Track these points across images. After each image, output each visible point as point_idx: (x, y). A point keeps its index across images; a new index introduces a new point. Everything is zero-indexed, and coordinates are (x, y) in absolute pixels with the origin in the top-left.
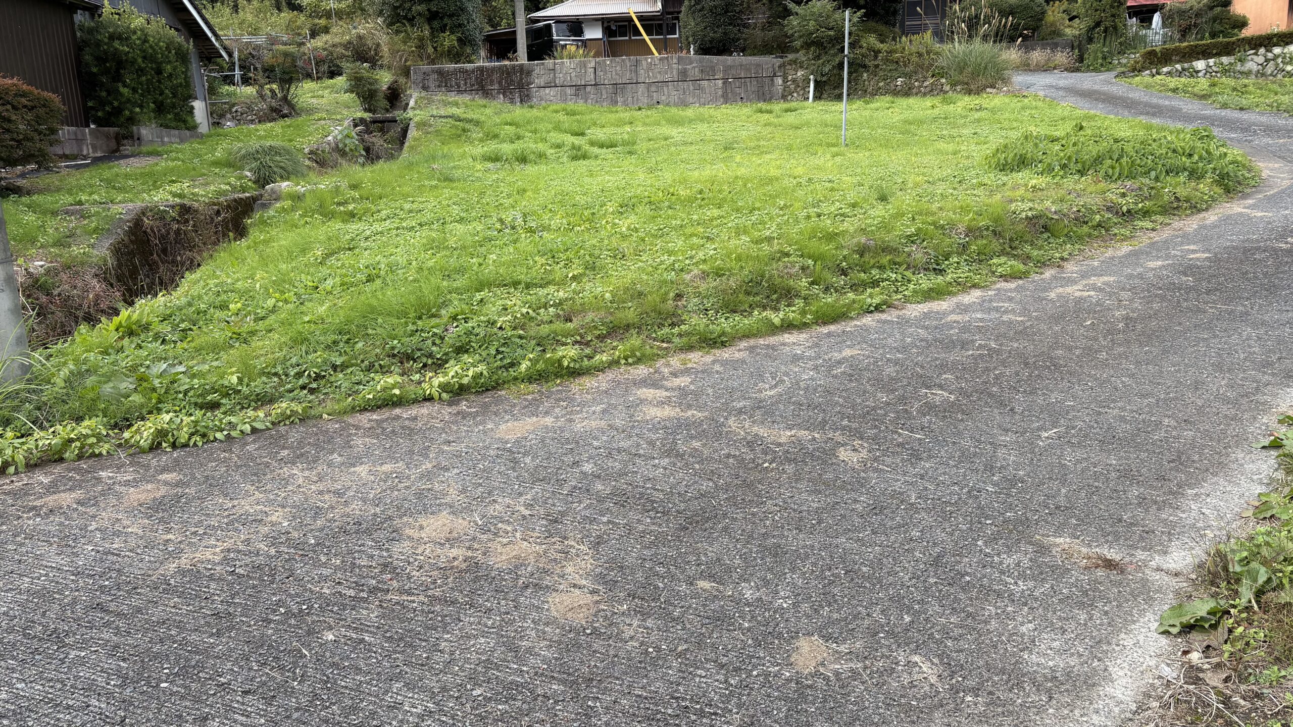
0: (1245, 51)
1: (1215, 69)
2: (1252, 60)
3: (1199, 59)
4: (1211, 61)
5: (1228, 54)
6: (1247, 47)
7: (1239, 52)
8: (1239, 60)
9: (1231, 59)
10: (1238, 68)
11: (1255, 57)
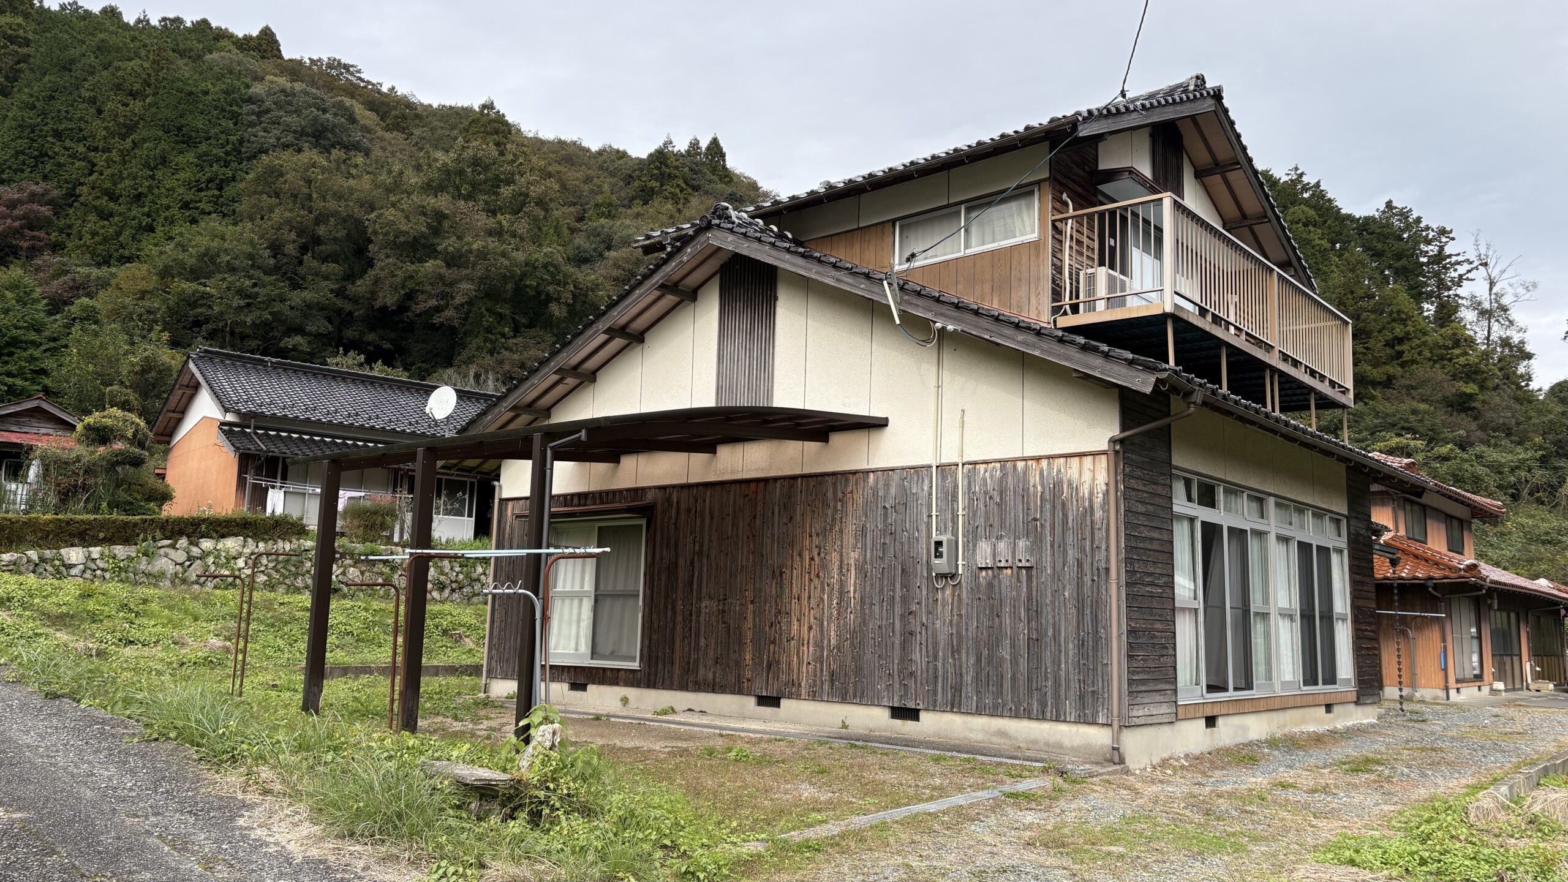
0: (154, 539)
1: (101, 564)
2: (166, 556)
3: (72, 545)
4: (96, 551)
5: (126, 541)
6: (158, 534)
7: (144, 540)
8: (145, 554)
9: (130, 551)
10: (143, 567)
11: (171, 552)
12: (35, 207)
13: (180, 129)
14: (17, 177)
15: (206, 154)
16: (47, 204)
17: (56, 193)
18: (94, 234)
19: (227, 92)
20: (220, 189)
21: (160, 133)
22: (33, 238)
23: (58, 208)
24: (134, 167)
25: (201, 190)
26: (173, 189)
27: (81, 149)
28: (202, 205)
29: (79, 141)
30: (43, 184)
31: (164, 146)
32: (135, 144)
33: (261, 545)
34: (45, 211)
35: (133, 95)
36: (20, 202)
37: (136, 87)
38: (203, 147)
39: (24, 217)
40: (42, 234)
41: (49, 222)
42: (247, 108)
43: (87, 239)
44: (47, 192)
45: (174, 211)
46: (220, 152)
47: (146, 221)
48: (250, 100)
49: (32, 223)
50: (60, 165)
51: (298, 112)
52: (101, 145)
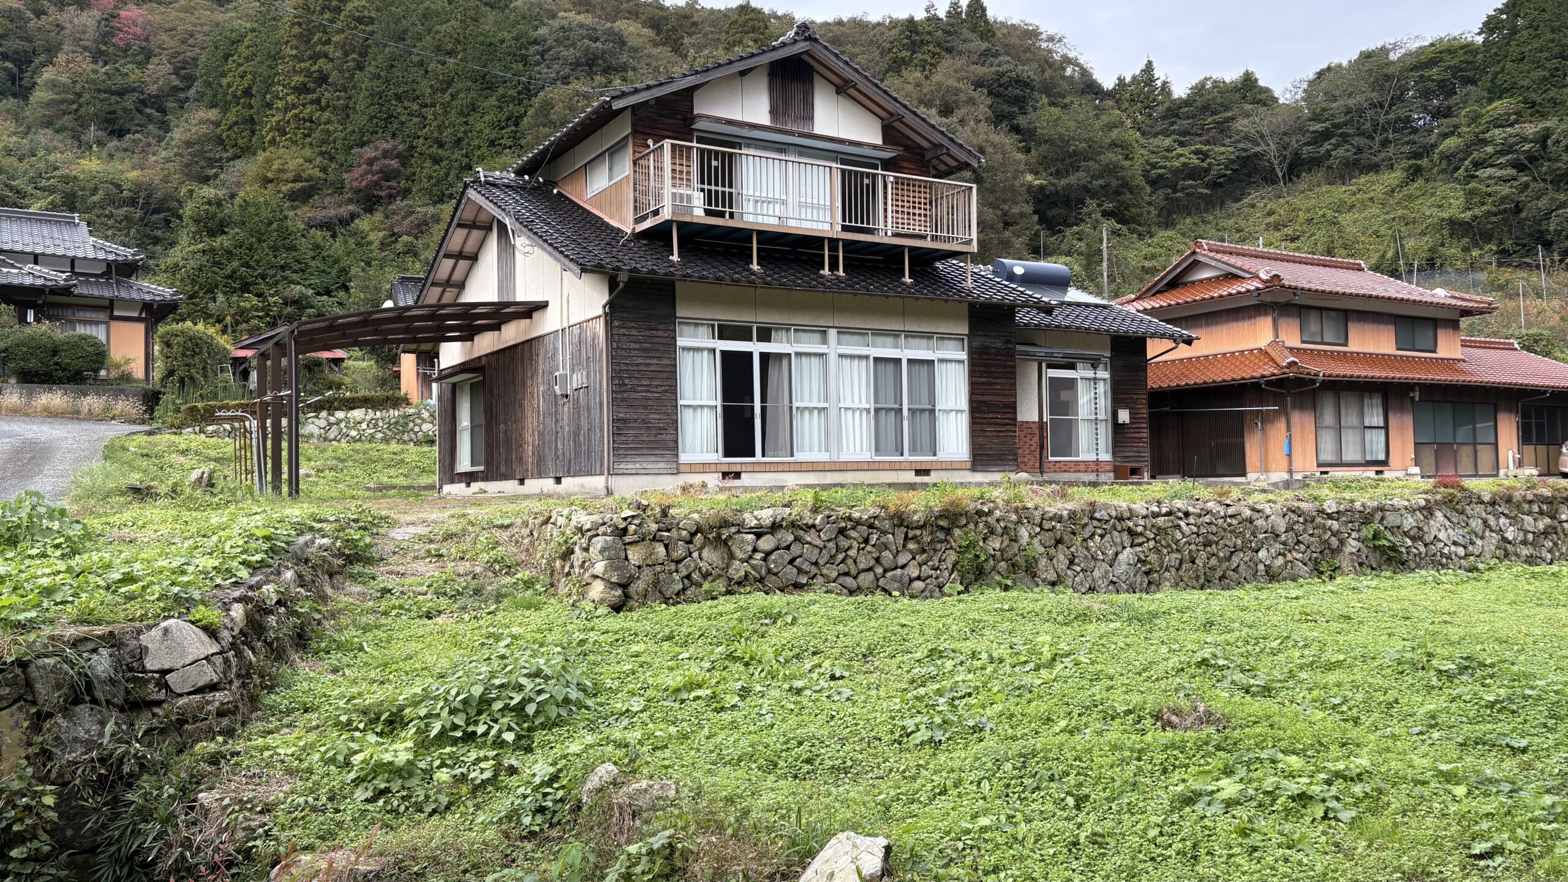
12: (386, 162)
13: (484, 78)
14: (373, 139)
15: (503, 96)
16: (397, 157)
17: (401, 147)
18: (430, 178)
19: (516, 39)
20: (517, 125)
21: (470, 84)
22: (389, 187)
23: (404, 159)
24: (453, 116)
25: (502, 128)
26: (481, 131)
27: (415, 107)
28: (503, 141)
29: (414, 100)
30: (392, 142)
31: (473, 94)
32: (453, 97)
33: (378, 414)
34: (394, 163)
35: (450, 53)
36: (376, 159)
37: (450, 46)
38: (501, 91)
39: (381, 171)
40: (394, 184)
41: (399, 172)
42: (533, 49)
43: (425, 184)
44: (395, 147)
45: (484, 150)
46: (512, 92)
47: (465, 161)
48: (536, 42)
49: (388, 175)
50: (402, 123)
51: (573, 45)
52: (428, 101)
